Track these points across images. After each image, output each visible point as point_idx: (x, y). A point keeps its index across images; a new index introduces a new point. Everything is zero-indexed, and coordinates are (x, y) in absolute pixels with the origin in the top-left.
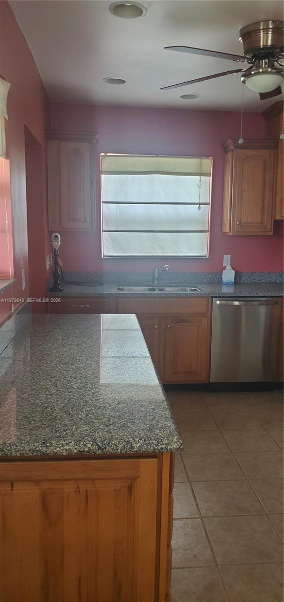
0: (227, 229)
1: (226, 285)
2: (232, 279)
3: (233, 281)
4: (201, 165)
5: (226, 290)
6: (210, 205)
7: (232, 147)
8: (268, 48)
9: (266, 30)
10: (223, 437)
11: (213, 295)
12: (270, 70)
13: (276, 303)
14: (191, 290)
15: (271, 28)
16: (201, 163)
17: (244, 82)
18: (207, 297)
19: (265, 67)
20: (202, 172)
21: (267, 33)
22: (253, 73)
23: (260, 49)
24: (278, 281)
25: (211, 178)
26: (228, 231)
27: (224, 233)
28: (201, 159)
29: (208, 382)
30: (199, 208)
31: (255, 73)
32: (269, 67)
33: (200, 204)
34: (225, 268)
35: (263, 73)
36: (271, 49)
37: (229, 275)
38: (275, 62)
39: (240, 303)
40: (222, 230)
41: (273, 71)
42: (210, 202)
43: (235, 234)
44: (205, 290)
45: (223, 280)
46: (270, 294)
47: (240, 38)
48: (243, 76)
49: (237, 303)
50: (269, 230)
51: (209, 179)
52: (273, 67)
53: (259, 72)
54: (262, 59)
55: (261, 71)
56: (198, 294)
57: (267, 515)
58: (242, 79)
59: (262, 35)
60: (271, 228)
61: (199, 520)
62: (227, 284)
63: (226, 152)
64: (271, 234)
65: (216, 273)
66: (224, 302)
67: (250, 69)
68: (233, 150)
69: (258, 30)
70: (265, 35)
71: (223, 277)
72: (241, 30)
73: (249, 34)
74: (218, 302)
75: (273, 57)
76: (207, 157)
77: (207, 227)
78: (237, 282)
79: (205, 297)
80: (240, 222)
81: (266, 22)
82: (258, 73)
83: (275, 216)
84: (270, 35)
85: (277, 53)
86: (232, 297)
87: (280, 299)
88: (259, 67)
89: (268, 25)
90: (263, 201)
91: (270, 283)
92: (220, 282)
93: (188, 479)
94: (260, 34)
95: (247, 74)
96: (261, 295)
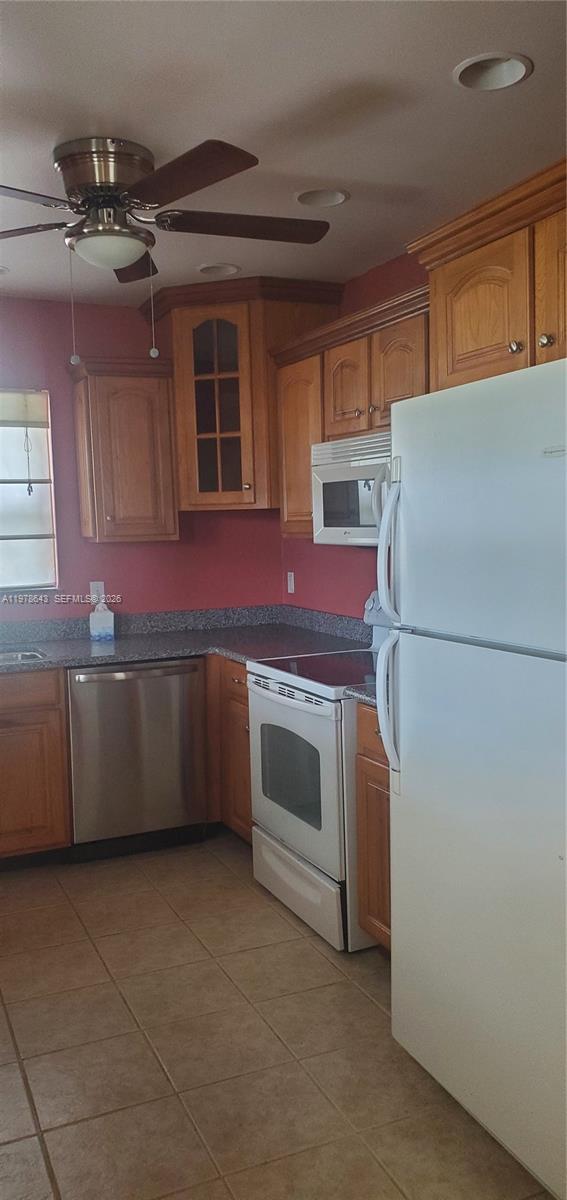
0: (89, 532)
1: (98, 641)
2: (110, 627)
3: (112, 633)
4: (26, 406)
5: (97, 651)
6: (52, 485)
7: (84, 372)
8: (109, 187)
9: (104, 154)
10: (97, 951)
11: (66, 665)
12: (117, 228)
13: (194, 669)
14: (24, 657)
15: (111, 153)
16: (26, 400)
17: (71, 247)
18: (55, 669)
19: (109, 222)
20: (30, 420)
21: (106, 162)
22: (85, 230)
23: (95, 188)
24: (201, 627)
25: (49, 430)
26: (91, 535)
27: (86, 538)
28: (25, 393)
29: (70, 845)
30: (30, 490)
31: (89, 232)
32: (115, 222)
33: (30, 482)
34: (93, 608)
35: (106, 232)
36: (116, 191)
37: (102, 622)
38: (129, 216)
39: (127, 675)
40: (80, 533)
41: (124, 230)
42: (52, 478)
43: (105, 540)
44: (51, 655)
45: (92, 631)
46: (180, 653)
47: (56, 165)
48: (68, 235)
49: (120, 676)
50: (172, 532)
51: (44, 435)
52: (124, 224)
53: (98, 231)
54: (102, 208)
55: (101, 228)
56: (34, 665)
57: (177, 1094)
58: (67, 241)
59: (96, 163)
60: (175, 528)
61: (36, 1138)
62: (101, 640)
63: (76, 381)
64: (176, 537)
65: (78, 620)
66: (95, 676)
67: (82, 224)
68: (86, 377)
69: (86, 153)
70: (102, 163)
71: (91, 626)
72: (56, 149)
73: (71, 158)
74: (82, 678)
75: (122, 205)
76: (38, 390)
77: (50, 527)
78: (120, 634)
79: (51, 669)
80: (113, 518)
81: (101, 140)
82: (96, 233)
83: (180, 505)
84: (112, 165)
85: (125, 197)
86: (106, 664)
87: (201, 660)
88: (99, 221)
89: (105, 145)
90: (155, 475)
91: (186, 631)
92: (86, 637)
93: (18, 1054)
94: (93, 161)
95: (76, 233)
96: (164, 656)
